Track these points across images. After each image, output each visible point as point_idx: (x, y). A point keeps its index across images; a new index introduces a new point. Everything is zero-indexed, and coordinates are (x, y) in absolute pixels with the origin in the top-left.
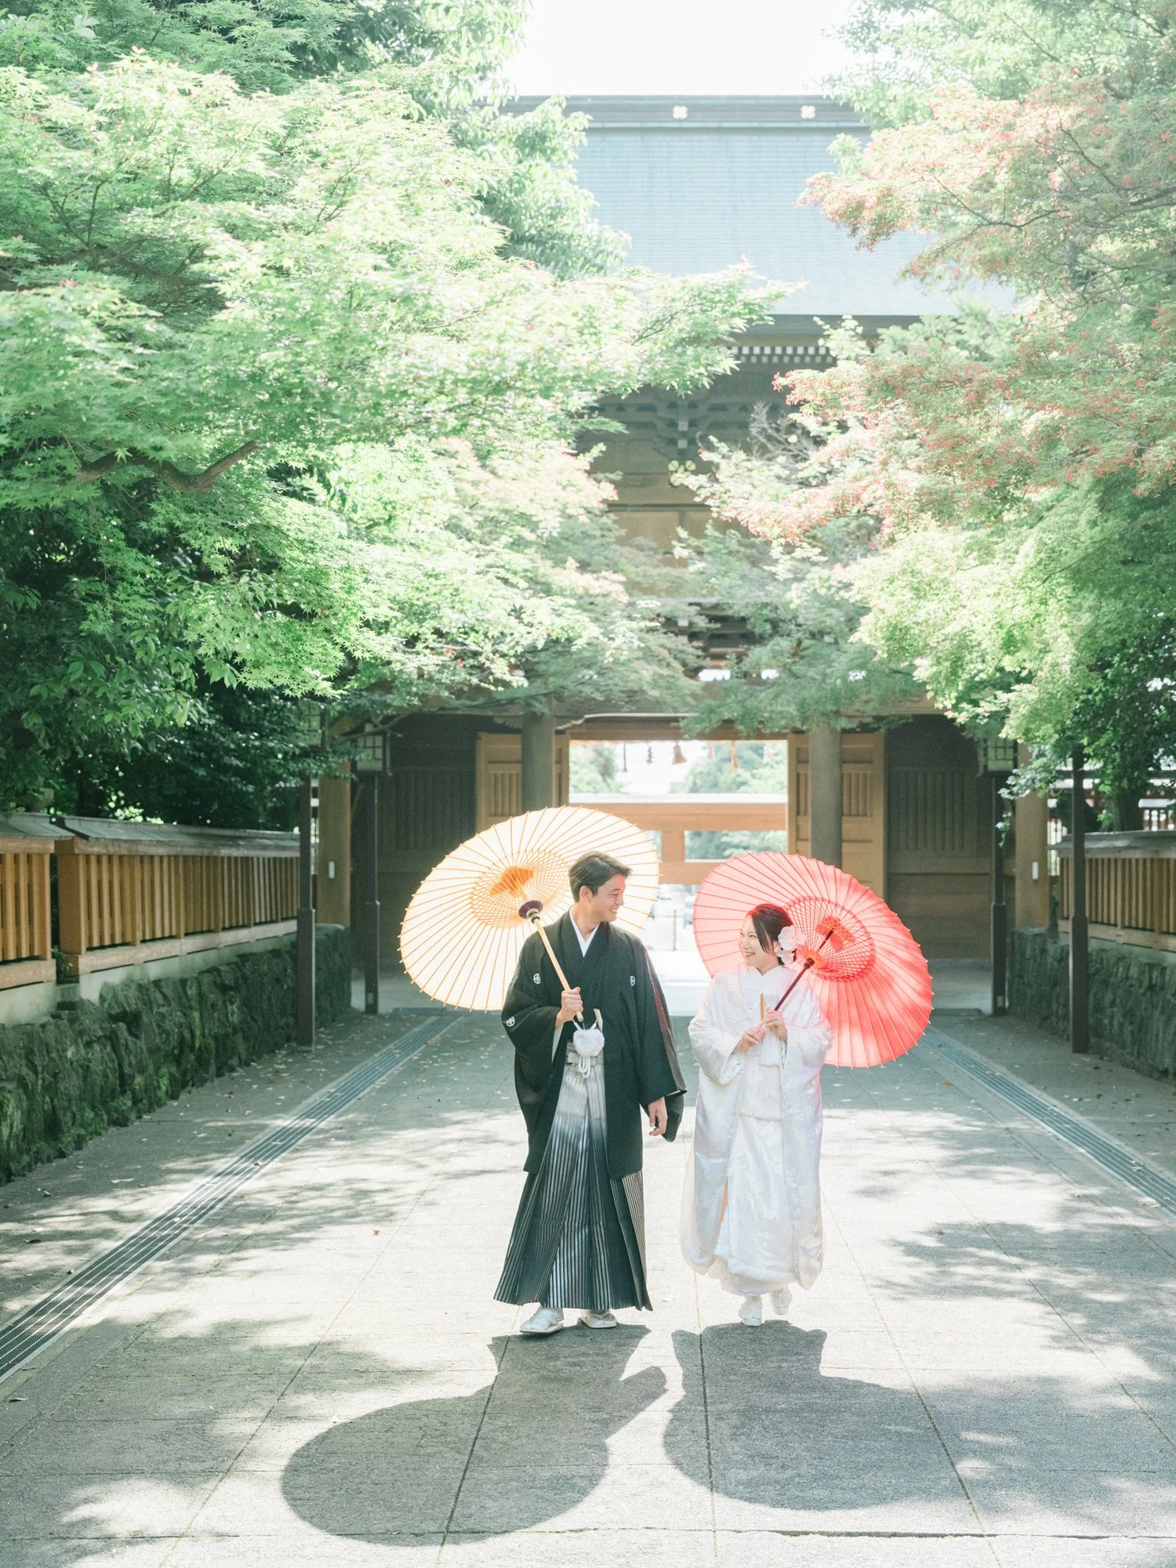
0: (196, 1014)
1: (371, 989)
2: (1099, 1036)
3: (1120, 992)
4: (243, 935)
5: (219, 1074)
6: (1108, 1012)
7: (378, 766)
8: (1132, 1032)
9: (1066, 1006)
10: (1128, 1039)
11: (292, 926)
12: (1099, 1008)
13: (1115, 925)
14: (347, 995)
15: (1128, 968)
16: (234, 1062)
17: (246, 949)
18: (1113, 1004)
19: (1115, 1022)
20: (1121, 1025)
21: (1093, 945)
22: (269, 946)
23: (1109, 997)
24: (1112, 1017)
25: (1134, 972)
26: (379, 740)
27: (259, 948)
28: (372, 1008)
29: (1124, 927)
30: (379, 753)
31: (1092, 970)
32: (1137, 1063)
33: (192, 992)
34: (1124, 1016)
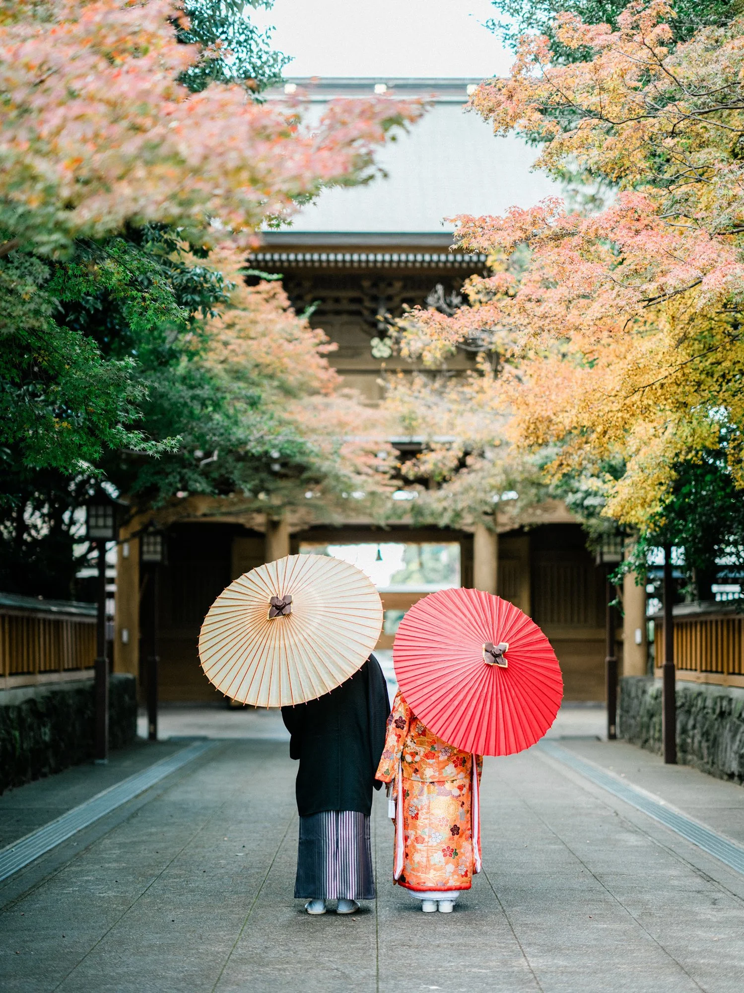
0: (17, 734)
1: (153, 722)
2: (684, 751)
3: (699, 718)
4: (54, 677)
5: (34, 778)
6: (691, 733)
7: (158, 557)
8: (708, 748)
9: (660, 731)
10: (705, 752)
11: (91, 673)
12: (684, 731)
13: (696, 670)
14: (134, 726)
15: (705, 700)
16: (46, 770)
17: (56, 688)
18: (694, 727)
19: (696, 741)
20: (700, 742)
21: (679, 686)
22: (75, 686)
23: (691, 723)
24: (693, 738)
25: (709, 703)
26: (159, 539)
27: (66, 687)
28: (153, 735)
29: (702, 671)
30: (159, 548)
31: (679, 704)
32: (712, 770)
33: (13, 715)
34: (703, 735)
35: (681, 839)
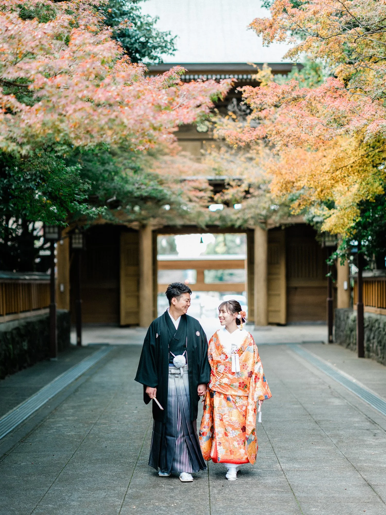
0: (11, 346)
1: (79, 336)
2: (369, 351)
3: (376, 333)
4: (28, 314)
5: (20, 369)
6: (372, 341)
7: (80, 246)
8: (381, 350)
9: (356, 339)
10: (379, 352)
11: (47, 311)
12: (369, 340)
13: (375, 306)
14: (68, 338)
15: (379, 324)
16: (25, 365)
17: (29, 320)
18: (374, 338)
19: (375, 345)
20: (377, 346)
21: (366, 315)
22: (39, 318)
23: (372, 336)
24: (373, 344)
25: (382, 325)
26: (81, 236)
27: (34, 320)
28: (79, 343)
29: (378, 307)
30: (81, 241)
31: (366, 325)
32: (383, 361)
33: (9, 337)
34: (378, 343)
35: (362, 401)
